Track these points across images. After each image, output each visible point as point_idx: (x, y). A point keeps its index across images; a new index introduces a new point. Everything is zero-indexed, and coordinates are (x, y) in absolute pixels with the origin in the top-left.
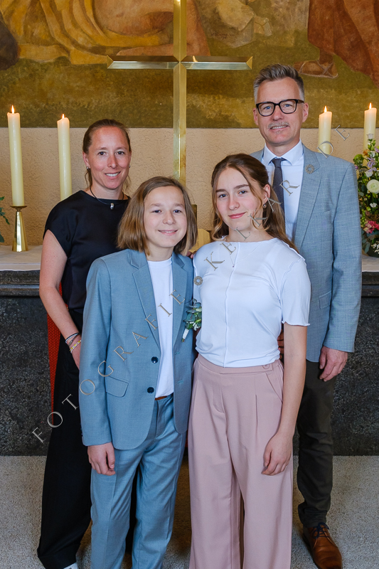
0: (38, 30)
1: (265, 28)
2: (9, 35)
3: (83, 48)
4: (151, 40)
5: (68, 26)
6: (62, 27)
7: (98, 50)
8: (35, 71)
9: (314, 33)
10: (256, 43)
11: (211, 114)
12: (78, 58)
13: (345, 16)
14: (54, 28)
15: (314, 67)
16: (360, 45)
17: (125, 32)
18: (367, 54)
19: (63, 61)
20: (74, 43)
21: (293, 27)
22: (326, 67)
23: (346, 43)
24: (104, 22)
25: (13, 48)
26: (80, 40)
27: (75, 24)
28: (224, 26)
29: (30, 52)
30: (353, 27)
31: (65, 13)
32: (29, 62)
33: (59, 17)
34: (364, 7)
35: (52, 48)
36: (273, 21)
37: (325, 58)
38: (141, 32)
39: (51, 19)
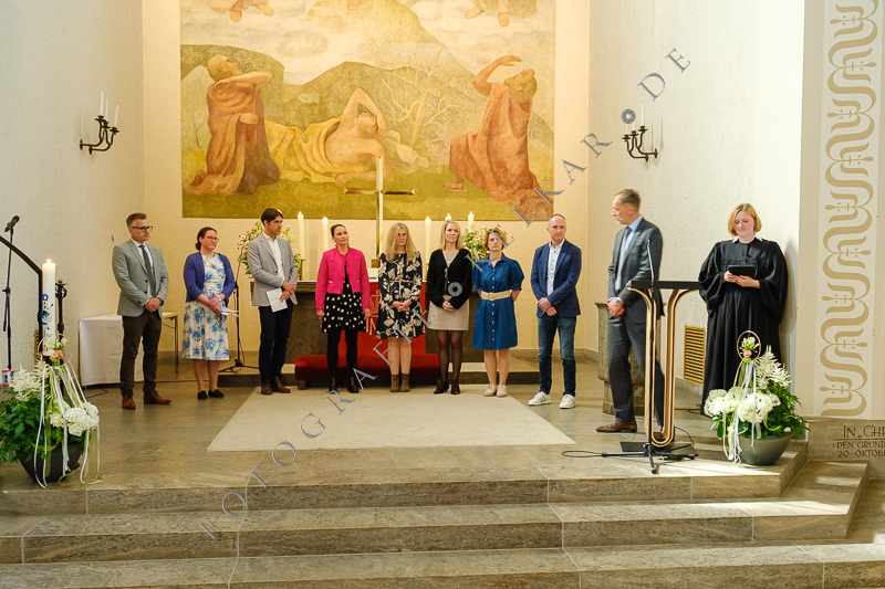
0: (292, 162)
1: (424, 163)
2: (275, 165)
3: (318, 173)
4: (359, 169)
5: (310, 160)
6: (306, 161)
7: (327, 174)
8: (289, 186)
9: (453, 167)
10: (420, 171)
11: (394, 212)
12: (315, 179)
13: (471, 156)
14: (302, 161)
15: (453, 185)
16: (479, 173)
17: (342, 165)
18: (483, 178)
19: (306, 180)
20: (313, 170)
21: (441, 163)
22: (460, 185)
23: (471, 172)
24: (330, 158)
25: (277, 172)
26: (317, 169)
27: (314, 159)
28: (401, 162)
29: (286, 175)
30: (475, 162)
31: (308, 153)
32: (286, 181)
33: (304, 155)
34: (481, 152)
35: (301, 172)
36: (429, 160)
37: (460, 181)
38: (353, 165)
39: (300, 156)
